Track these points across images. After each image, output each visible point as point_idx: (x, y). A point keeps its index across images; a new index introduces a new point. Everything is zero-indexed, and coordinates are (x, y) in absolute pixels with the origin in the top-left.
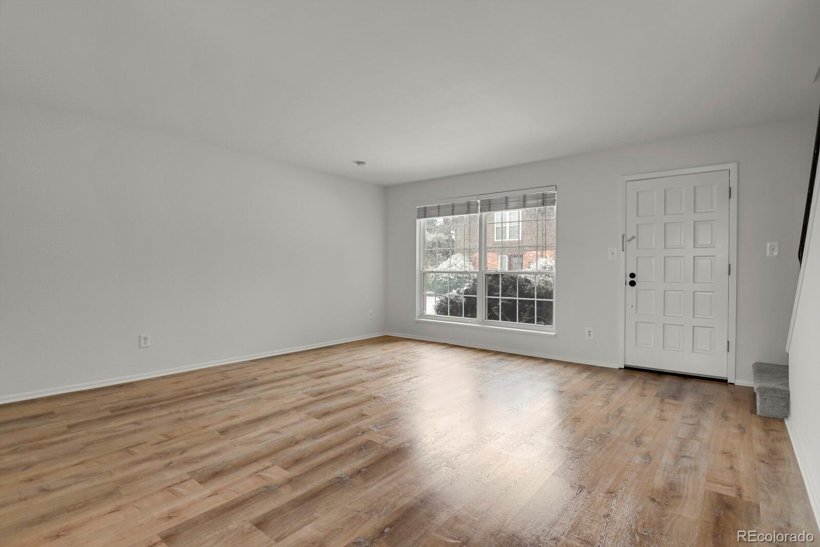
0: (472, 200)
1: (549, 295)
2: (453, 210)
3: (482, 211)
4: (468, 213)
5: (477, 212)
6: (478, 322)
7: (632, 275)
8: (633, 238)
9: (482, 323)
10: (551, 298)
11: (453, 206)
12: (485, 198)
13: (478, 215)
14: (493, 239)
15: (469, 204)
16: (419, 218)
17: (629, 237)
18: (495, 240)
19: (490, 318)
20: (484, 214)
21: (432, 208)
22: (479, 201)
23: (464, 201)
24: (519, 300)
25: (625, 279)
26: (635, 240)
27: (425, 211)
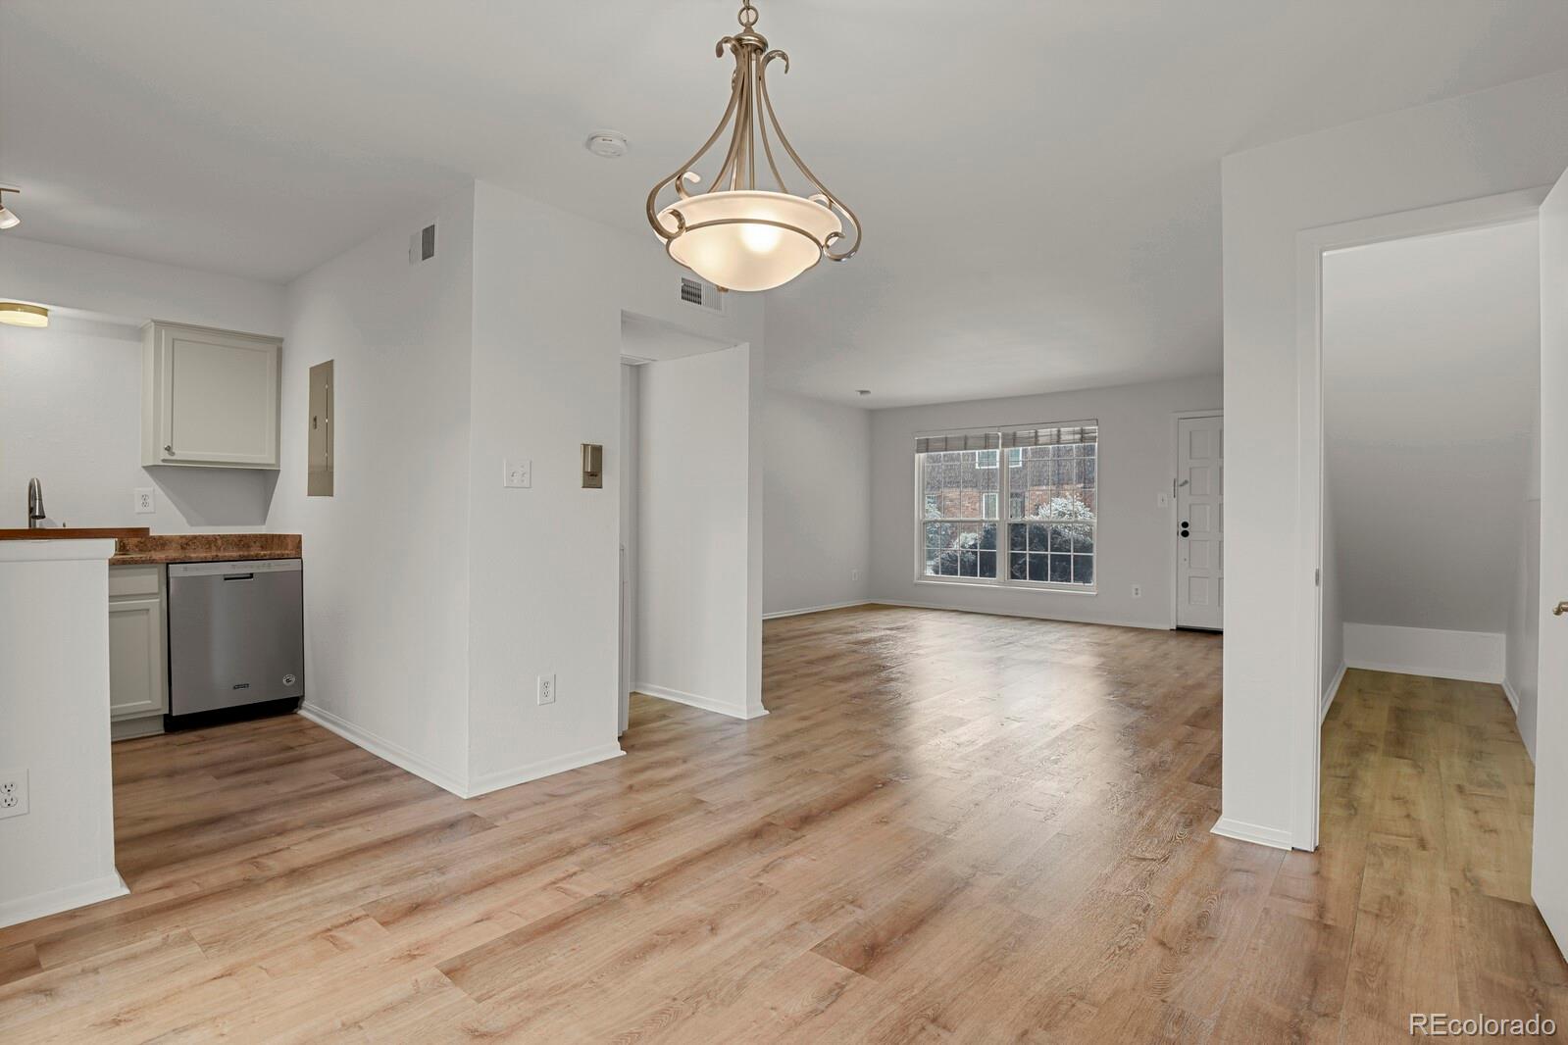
0: (992, 432)
1: (1088, 548)
2: (966, 444)
3: (1003, 446)
4: (985, 448)
5: (997, 447)
6: (999, 583)
7: (1185, 525)
8: (1186, 482)
9: (1004, 583)
10: (1091, 552)
11: (966, 438)
12: (1010, 431)
13: (998, 451)
14: (974, 465)
15: (987, 437)
16: (918, 452)
17: (1181, 482)
18: (977, 467)
19: (1013, 577)
20: (1006, 450)
21: (937, 440)
22: (1000, 434)
23: (982, 432)
24: (1052, 555)
25: (1175, 528)
26: (1187, 485)
27: (928, 443)
